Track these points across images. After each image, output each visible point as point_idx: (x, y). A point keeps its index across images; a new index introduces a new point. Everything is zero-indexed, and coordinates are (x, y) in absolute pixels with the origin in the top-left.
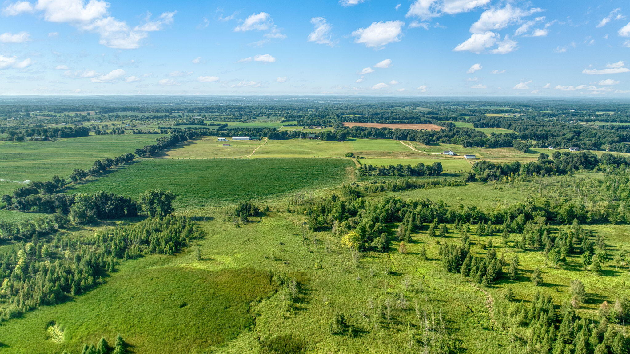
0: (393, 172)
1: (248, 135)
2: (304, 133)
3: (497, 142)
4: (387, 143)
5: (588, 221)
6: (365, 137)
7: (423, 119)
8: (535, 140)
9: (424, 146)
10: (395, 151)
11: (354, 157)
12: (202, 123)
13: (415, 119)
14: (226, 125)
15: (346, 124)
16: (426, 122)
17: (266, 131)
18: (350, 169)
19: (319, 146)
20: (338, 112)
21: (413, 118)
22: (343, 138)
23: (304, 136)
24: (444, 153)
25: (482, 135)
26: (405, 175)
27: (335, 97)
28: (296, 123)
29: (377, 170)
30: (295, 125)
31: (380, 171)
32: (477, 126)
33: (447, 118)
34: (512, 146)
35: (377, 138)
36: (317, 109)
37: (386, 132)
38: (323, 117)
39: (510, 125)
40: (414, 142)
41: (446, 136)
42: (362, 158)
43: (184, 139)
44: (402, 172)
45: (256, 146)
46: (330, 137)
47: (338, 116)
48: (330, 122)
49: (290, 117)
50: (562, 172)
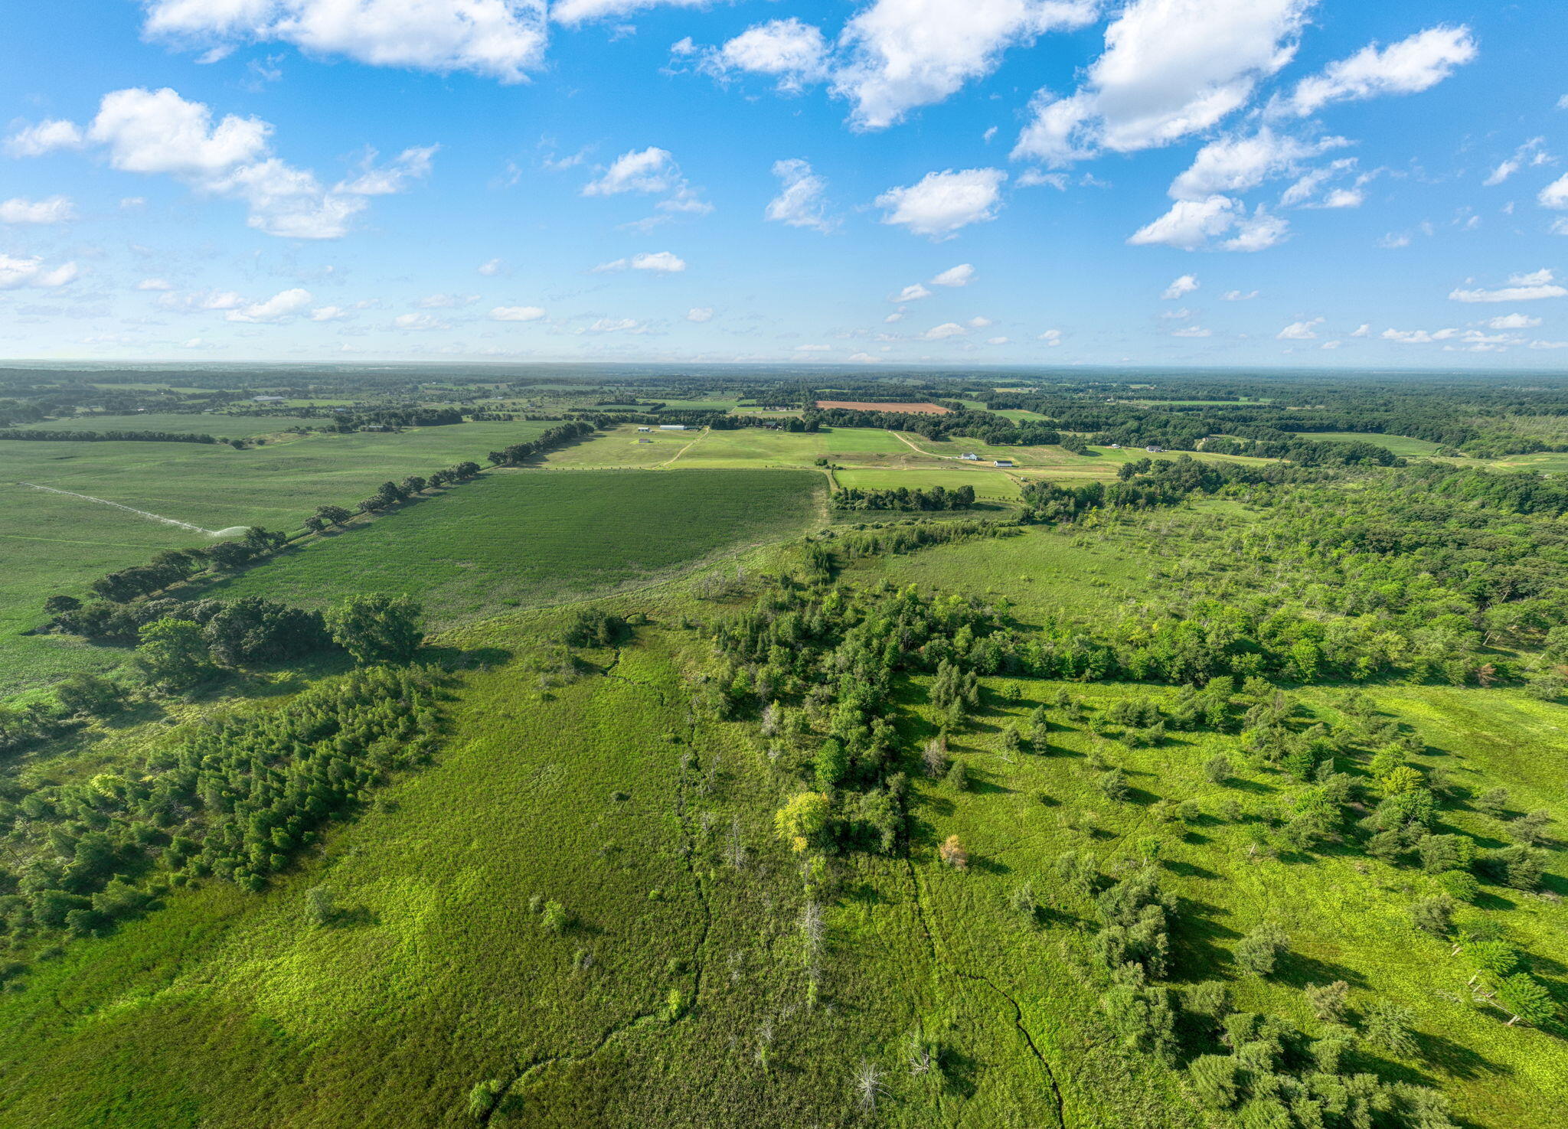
0: (892, 502)
1: (683, 423)
2: (760, 420)
3: (1036, 436)
4: (875, 437)
5: (1356, 675)
6: (844, 425)
7: (918, 396)
8: (1080, 431)
9: (930, 443)
10: (888, 452)
11: (828, 468)
12: (633, 402)
13: (906, 396)
14: (664, 405)
15: (821, 404)
16: (923, 400)
17: (708, 415)
18: (820, 495)
19: (779, 442)
20: (811, 385)
21: (905, 395)
22: (814, 428)
23: (760, 423)
24: (963, 457)
25: (1007, 423)
26: (911, 510)
27: (810, 366)
28: (754, 401)
29: (866, 500)
30: (753, 405)
31: (870, 502)
32: (991, 407)
33: (949, 395)
34: (1058, 443)
35: (861, 426)
36: (786, 381)
37: (874, 418)
38: (791, 392)
39: (1037, 406)
40: (912, 434)
41: (957, 425)
42: (840, 469)
43: (586, 429)
44: (907, 503)
45: (686, 442)
46: (796, 427)
47: (810, 391)
48: (799, 400)
49: (750, 392)
50: (1171, 501)
